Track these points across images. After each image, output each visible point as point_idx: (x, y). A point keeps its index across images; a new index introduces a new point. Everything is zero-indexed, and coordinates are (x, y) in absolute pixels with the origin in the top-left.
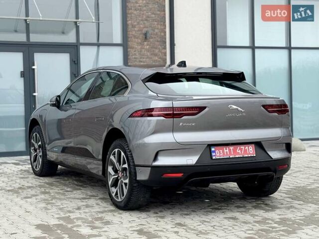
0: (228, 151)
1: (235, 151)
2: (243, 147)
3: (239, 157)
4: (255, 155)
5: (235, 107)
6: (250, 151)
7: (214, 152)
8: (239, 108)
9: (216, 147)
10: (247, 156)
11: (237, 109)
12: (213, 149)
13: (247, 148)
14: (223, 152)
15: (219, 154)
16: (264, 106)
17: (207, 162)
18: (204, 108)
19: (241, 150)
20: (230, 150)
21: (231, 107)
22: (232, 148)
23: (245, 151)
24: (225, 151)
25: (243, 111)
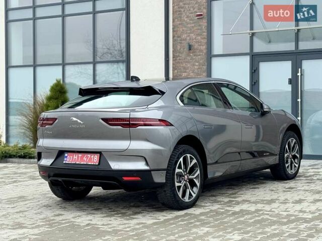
0: (76, 157)
1: (82, 158)
2: (89, 156)
3: (83, 164)
4: (97, 164)
5: (75, 119)
6: (95, 159)
7: (66, 157)
8: (79, 121)
9: (69, 154)
10: (90, 163)
11: (77, 121)
12: (66, 155)
13: (93, 156)
14: (73, 158)
15: (69, 159)
16: (103, 119)
17: (59, 165)
18: (56, 119)
19: (87, 157)
20: (78, 157)
21: (72, 119)
22: (80, 155)
23: (91, 159)
24: (74, 157)
25: (82, 123)
